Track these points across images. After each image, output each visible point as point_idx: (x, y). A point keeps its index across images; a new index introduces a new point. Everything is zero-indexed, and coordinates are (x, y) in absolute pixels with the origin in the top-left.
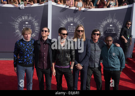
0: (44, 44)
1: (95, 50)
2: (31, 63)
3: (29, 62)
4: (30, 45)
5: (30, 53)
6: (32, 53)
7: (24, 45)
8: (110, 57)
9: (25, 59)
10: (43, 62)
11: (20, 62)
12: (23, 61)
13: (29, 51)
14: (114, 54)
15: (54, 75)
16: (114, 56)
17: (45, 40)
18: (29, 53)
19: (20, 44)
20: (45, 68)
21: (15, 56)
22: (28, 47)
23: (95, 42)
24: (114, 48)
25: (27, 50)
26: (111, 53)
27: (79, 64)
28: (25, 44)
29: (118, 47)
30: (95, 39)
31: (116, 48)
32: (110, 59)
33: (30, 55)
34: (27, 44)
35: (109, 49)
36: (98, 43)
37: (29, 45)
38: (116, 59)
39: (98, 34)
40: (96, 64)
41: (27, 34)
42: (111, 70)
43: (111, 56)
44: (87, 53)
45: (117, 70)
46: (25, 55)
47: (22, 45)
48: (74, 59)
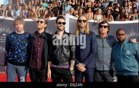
0: (39, 37)
1: (103, 47)
2: (23, 61)
3: (20, 59)
4: (23, 38)
5: (22, 48)
6: (24, 48)
7: (15, 38)
8: (123, 56)
9: (16, 55)
10: (37, 60)
11: (10, 59)
12: (14, 57)
13: (20, 45)
14: (128, 52)
15: (48, 77)
16: (128, 55)
17: (40, 33)
18: (20, 48)
19: (11, 37)
20: (39, 67)
21: (6, 53)
22: (20, 40)
23: (103, 36)
24: (128, 44)
25: (18, 43)
26: (124, 51)
27: (80, 64)
28: (17, 37)
29: (133, 43)
30: (103, 32)
31: (131, 45)
32: (124, 59)
33: (22, 50)
34: (19, 37)
35: (122, 46)
36: (106, 38)
37: (21, 38)
38: (132, 59)
39: (105, 27)
40: (105, 66)
41: (18, 25)
42: (125, 75)
43: (125, 55)
44: (91, 50)
45: (133, 74)
46: (16, 51)
47: (14, 38)
48: (74, 57)
